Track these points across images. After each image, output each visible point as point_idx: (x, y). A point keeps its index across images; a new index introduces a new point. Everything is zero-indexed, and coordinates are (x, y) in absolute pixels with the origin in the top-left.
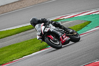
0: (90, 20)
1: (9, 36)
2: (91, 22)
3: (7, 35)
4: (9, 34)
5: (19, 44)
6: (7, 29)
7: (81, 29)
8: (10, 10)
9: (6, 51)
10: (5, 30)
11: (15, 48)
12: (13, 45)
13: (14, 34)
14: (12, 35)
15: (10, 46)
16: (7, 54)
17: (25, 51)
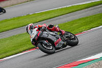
1: (79, 10)
5: (88, 17)
6: (78, 4)
10: (76, 5)
12: (83, 19)
13: (83, 9)
14: (81, 9)
15: (80, 19)
16: (77, 26)
17: (93, 24)
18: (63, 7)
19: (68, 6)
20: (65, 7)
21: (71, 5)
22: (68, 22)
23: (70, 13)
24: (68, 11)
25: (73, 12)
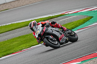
0: (92, 16)
1: (19, 28)
2: (92, 17)
3: (17, 27)
4: (19, 27)
5: (28, 35)
6: (18, 22)
7: (84, 23)
8: (21, 5)
9: (16, 41)
10: (16, 22)
11: (24, 39)
12: (23, 37)
13: (23, 27)
14: (21, 27)
15: (20, 37)
16: (17, 44)
17: (33, 42)
18: (3, 25)
19: (7, 24)
20: (5, 25)
21: (10, 23)
22: (8, 40)
23: (9, 31)
24: (8, 29)
25: (12, 30)
